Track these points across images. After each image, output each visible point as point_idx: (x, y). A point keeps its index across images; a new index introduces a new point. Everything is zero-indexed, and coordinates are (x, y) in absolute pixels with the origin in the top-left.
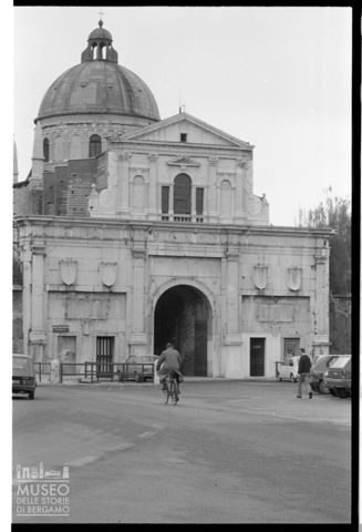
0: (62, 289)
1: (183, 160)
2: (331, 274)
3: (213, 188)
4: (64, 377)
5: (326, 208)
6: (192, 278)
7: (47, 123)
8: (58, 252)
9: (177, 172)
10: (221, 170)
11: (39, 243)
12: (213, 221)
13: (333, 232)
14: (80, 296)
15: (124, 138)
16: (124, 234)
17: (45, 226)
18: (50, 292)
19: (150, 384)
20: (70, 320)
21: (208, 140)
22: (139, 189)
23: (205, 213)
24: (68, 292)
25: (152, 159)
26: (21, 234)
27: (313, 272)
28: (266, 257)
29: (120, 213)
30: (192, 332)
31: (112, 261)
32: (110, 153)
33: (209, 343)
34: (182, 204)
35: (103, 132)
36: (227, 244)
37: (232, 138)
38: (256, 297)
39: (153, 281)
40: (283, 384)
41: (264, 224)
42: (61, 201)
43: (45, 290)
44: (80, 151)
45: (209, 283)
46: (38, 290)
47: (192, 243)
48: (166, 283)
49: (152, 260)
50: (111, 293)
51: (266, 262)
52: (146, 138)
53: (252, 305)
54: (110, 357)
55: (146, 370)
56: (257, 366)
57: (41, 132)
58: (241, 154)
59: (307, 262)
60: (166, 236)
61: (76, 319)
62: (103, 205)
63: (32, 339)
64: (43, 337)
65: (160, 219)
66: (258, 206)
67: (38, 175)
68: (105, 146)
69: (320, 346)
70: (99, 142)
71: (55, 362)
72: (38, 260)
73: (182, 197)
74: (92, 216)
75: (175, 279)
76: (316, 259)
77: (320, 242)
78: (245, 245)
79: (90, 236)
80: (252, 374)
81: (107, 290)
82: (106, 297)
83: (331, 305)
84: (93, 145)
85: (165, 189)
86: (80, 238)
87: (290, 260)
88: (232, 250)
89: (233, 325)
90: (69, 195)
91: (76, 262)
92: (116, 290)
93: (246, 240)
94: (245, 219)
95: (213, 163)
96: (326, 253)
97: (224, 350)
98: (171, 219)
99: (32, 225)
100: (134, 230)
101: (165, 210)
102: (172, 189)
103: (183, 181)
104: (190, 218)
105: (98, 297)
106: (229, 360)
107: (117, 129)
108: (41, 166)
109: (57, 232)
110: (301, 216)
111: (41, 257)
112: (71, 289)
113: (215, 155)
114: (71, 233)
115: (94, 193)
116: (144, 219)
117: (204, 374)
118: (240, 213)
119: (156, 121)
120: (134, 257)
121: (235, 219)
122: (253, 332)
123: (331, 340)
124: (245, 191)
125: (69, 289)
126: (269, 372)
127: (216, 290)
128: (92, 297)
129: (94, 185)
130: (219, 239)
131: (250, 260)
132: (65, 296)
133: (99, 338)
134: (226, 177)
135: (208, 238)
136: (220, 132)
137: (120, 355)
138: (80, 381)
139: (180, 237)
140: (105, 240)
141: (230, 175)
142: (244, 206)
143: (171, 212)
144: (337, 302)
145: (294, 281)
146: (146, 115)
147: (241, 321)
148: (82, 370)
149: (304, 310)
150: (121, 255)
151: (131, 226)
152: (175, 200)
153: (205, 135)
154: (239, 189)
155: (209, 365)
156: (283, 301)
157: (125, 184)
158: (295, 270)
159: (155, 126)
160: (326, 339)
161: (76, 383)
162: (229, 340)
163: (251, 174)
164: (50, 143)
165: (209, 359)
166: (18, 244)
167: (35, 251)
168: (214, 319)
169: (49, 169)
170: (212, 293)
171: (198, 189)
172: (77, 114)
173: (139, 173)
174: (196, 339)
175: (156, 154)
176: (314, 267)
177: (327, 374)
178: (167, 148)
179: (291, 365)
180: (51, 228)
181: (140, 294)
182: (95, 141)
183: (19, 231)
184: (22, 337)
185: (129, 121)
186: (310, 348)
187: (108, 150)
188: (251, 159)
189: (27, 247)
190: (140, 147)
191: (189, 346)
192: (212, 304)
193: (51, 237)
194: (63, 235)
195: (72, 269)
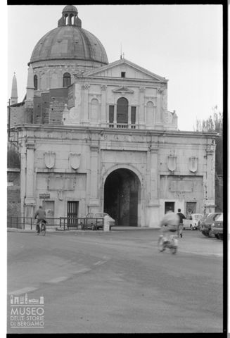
0: (46, 171)
1: (123, 89)
3: (142, 107)
4: (47, 227)
5: (213, 119)
6: (129, 164)
7: (36, 65)
8: (43, 148)
9: (119, 96)
10: (147, 95)
11: (31, 142)
12: (142, 128)
13: (218, 134)
14: (57, 176)
15: (85, 75)
16: (85, 136)
17: (35, 131)
18: (38, 173)
19: (101, 231)
20: (51, 190)
21: (139, 76)
22: (94, 108)
23: (137, 123)
24: (49, 173)
25: (103, 88)
26: (20, 136)
27: (205, 160)
28: (176, 150)
29: (83, 123)
30: (128, 199)
31: (77, 153)
32: (76, 85)
33: (139, 205)
34: (122, 117)
35: (72, 71)
36: (151, 142)
37: (154, 75)
38: (169, 176)
39: (104, 166)
40: (186, 231)
41: (174, 129)
42: (45, 115)
43: (34, 172)
44: (57, 83)
45: (139, 167)
46: (30, 172)
47: (128, 142)
48: (112, 167)
49: (103, 152)
50: (77, 174)
51: (175, 154)
52: (99, 75)
53: (166, 182)
54: (76, 214)
55: (99, 222)
57: (32, 71)
58: (160, 85)
59: (200, 153)
60: (112, 137)
61: (54, 190)
62: (71, 118)
63: (26, 203)
64: (33, 202)
65: (108, 126)
66: (170, 118)
67: (30, 98)
68: (73, 80)
69: (209, 207)
70: (70, 77)
72: (30, 152)
73: (122, 113)
74: (65, 124)
75: (117, 164)
76: (207, 152)
77: (210, 141)
78: (162, 143)
79: (63, 137)
81: (74, 172)
82: (73, 176)
83: (217, 181)
84: (65, 79)
85: (112, 107)
86: (58, 139)
87: (190, 152)
88: (154, 146)
89: (154, 194)
90: (50, 111)
91: (55, 154)
92: (80, 171)
93: (163, 140)
94: (162, 126)
95: (142, 91)
96: (213, 148)
97: (148, 209)
98: (115, 127)
99: (27, 130)
100: (91, 133)
101: (111, 120)
102: (116, 107)
103: (123, 102)
104: (127, 126)
105: (69, 176)
106: (152, 216)
107: (81, 69)
108: (32, 92)
109: (42, 134)
110: (198, 125)
111: (32, 151)
112: (52, 171)
113: (143, 86)
114: (52, 135)
115: (66, 110)
116: (98, 126)
117: (135, 224)
118: (159, 123)
119: (106, 64)
120: (92, 151)
121: (156, 126)
122: (167, 198)
123: (216, 203)
124: (162, 108)
125: (50, 171)
127: (143, 171)
128: (64, 176)
129: (66, 105)
130: (145, 139)
131: (165, 152)
132: (47, 176)
133: (69, 202)
134: (150, 100)
135: (139, 139)
136: (147, 71)
137: (82, 213)
138: (57, 229)
139: (121, 138)
140: (73, 139)
141: (152, 98)
142: (161, 118)
143: (115, 122)
144: (219, 179)
145: (193, 166)
146: (100, 60)
147: (159, 191)
148: (58, 222)
149: (199, 184)
150: (83, 149)
151: (90, 131)
152: (118, 114)
153: (137, 73)
154: (159, 106)
155: (139, 219)
156: (186, 179)
157: (86, 104)
158: (194, 159)
159: (105, 67)
160: (213, 203)
161: (54, 231)
162: (152, 203)
163: (166, 98)
164: (38, 78)
165: (139, 216)
166: (17, 142)
167: (29, 147)
168: (142, 190)
169: (37, 94)
170: (141, 174)
171: (132, 107)
172: (55, 59)
173: (95, 97)
174: (131, 202)
175: (106, 85)
176: (206, 157)
177: (213, 225)
178: (112, 82)
179: (191, 219)
180: (39, 132)
181: (95, 174)
182: (67, 77)
183: (18, 134)
184: (20, 202)
185: (89, 64)
186: (203, 209)
187: (75, 83)
188: (167, 88)
189: (23, 144)
190: (95, 81)
191: (126, 207)
192: (141, 180)
193: (39, 138)
194: (46, 136)
195: (52, 159)
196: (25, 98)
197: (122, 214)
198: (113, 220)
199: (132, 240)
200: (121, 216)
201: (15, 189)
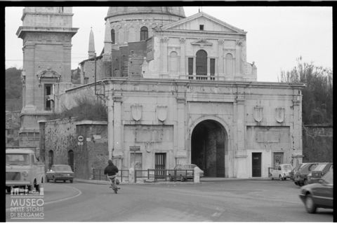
0: (133, 123)
1: (202, 41)
2: (303, 112)
3: (221, 59)
4: (137, 179)
5: (298, 70)
6: (215, 115)
7: (113, 19)
8: (130, 100)
9: (197, 49)
10: (225, 47)
11: (118, 94)
12: (221, 79)
13: (304, 85)
14: (144, 128)
15: (164, 28)
16: (172, 88)
17: (122, 84)
18: (125, 125)
19: (192, 183)
20: (138, 143)
21: (218, 29)
22: (174, 60)
23: (216, 74)
24: (137, 125)
25: (182, 41)
26: (106, 89)
27: (291, 111)
28: (262, 101)
29: (162, 75)
30: (214, 150)
31: (164, 105)
32: (155, 38)
33: (226, 156)
34: (201, 68)
35: (149, 25)
36: (237, 93)
37: (233, 27)
38: (255, 127)
39: (190, 117)
40: (274, 181)
42: (124, 68)
43: (122, 124)
44: (135, 37)
45: (225, 118)
46: (117, 125)
47: (214, 93)
48: (200, 118)
49: (190, 104)
50: (164, 125)
51: (262, 105)
52: (178, 28)
53: (253, 132)
54: (164, 166)
55: (188, 174)
56: (256, 171)
57: (109, 25)
58: (239, 37)
59: (287, 104)
60: (198, 89)
61: (142, 142)
62: (151, 70)
63: (114, 155)
64: (121, 154)
65: (188, 78)
66: (250, 69)
67: (108, 52)
68: (151, 34)
69: (296, 157)
70: (147, 31)
71: (132, 170)
72: (117, 105)
73: (201, 65)
74: (144, 77)
75: (204, 116)
76: (293, 103)
77: (296, 92)
78: (248, 94)
79: (150, 90)
80: (254, 175)
81: (161, 124)
82: (160, 128)
83: (304, 131)
84: (143, 33)
85: (191, 59)
86: (144, 91)
87: (277, 103)
88: (240, 98)
89: (241, 145)
90: (129, 64)
91: (141, 106)
92: (167, 123)
93: (248, 91)
94: (242, 78)
95: (221, 43)
96: (300, 98)
97: (236, 160)
98: (195, 78)
99: (114, 83)
100: (177, 85)
101: (191, 72)
102: (195, 60)
103: (202, 54)
104: (207, 78)
105: (156, 128)
106: (239, 167)
107: (158, 23)
108: (110, 46)
109: (129, 87)
110: (282, 75)
111: (119, 104)
112: (139, 123)
113: (221, 38)
114: (138, 88)
115: (145, 62)
116: (177, 78)
117: (223, 175)
118: (238, 74)
119: (184, 17)
120: (178, 103)
121: (235, 78)
122: (254, 149)
123: (303, 153)
124: (241, 60)
125: (137, 123)
126: (265, 174)
127: (230, 123)
128: (151, 128)
129: (145, 58)
130: (232, 90)
131: (252, 103)
132: (135, 128)
133: (156, 154)
134: (229, 52)
135: (225, 90)
136: (225, 24)
137: (170, 164)
138: (145, 181)
139: (207, 89)
140: (159, 92)
141: (231, 50)
142: (241, 70)
143: (194, 74)
144: (307, 129)
145: (280, 116)
146: (176, 14)
147: (246, 142)
148: (146, 174)
149: (286, 134)
150: (170, 101)
151: (176, 83)
152: (197, 67)
153: (215, 26)
154: (238, 58)
155: (226, 170)
156: (272, 129)
157: (165, 57)
158: (280, 109)
159: (183, 21)
160: (300, 153)
161: (143, 183)
162: (239, 154)
163: (245, 50)
164: (115, 32)
165: (226, 166)
166: (104, 95)
167: (115, 100)
168: (229, 141)
169: (115, 48)
170: (227, 125)
171: (211, 59)
172: (132, 14)
173: (174, 50)
174: (217, 153)
175: (185, 38)
176: (292, 107)
177: (310, 175)
178: (191, 35)
179: (280, 169)
180: (126, 85)
181: (182, 125)
182: (144, 31)
183: (104, 87)
184: (108, 154)
185: (166, 17)
186: (291, 159)
187: (154, 36)
188: (245, 40)
189: (110, 97)
190: (174, 34)
191: (212, 158)
192: (228, 131)
193: (126, 91)
194: (133, 89)
195: (139, 111)
196: (103, 52)
197: (208, 165)
198: (202, 172)
199: (228, 191)
200: (208, 168)
201: (103, 142)
